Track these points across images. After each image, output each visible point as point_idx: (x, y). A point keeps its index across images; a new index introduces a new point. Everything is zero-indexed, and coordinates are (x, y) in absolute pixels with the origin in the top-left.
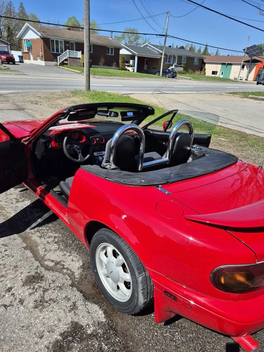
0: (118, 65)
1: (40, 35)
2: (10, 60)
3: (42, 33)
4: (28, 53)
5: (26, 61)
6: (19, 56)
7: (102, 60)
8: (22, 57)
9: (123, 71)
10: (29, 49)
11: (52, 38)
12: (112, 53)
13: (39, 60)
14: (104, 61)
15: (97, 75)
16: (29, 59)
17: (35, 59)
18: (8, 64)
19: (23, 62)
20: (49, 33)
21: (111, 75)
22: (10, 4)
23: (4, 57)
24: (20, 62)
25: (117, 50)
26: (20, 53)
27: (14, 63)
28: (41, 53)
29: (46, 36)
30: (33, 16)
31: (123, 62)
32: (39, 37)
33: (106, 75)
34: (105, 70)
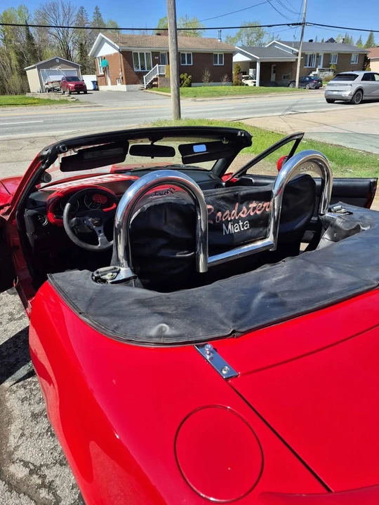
0: (230, 79)
1: (118, 47)
2: (81, 89)
3: (122, 45)
4: (104, 76)
5: (102, 88)
6: (93, 82)
7: (207, 74)
8: (97, 82)
9: (239, 87)
10: (105, 70)
11: (134, 50)
12: (221, 62)
13: (119, 84)
14: (209, 75)
15: (199, 97)
16: (106, 84)
17: (114, 83)
18: (79, 94)
19: (98, 90)
20: (130, 43)
21: (220, 94)
22: (82, 10)
23: (71, 85)
24: (95, 89)
25: (229, 56)
26: (94, 78)
27: (86, 93)
28: (121, 74)
29: (126, 48)
30: (113, 23)
31: (238, 74)
32: (117, 51)
33: (213, 96)
34: (211, 88)
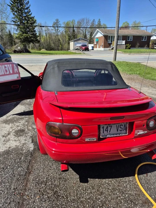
0: (148, 46)
1: (103, 34)
2: (87, 49)
3: (104, 33)
4: (96, 44)
5: (95, 49)
6: (92, 47)
7: (138, 44)
8: (93, 47)
10: (97, 42)
11: (109, 35)
12: (145, 40)
13: (101, 48)
14: (139, 45)
15: (132, 53)
16: (97, 48)
17: (99, 47)
18: (86, 51)
19: (93, 50)
20: (108, 32)
21: (141, 52)
22: (94, 20)
23: (84, 48)
24: (92, 50)
25: (149, 37)
26: (93, 45)
27: (88, 51)
28: (103, 44)
29: (106, 34)
30: (105, 25)
31: (152, 44)
32: (102, 36)
33: (139, 53)
34: (138, 50)
